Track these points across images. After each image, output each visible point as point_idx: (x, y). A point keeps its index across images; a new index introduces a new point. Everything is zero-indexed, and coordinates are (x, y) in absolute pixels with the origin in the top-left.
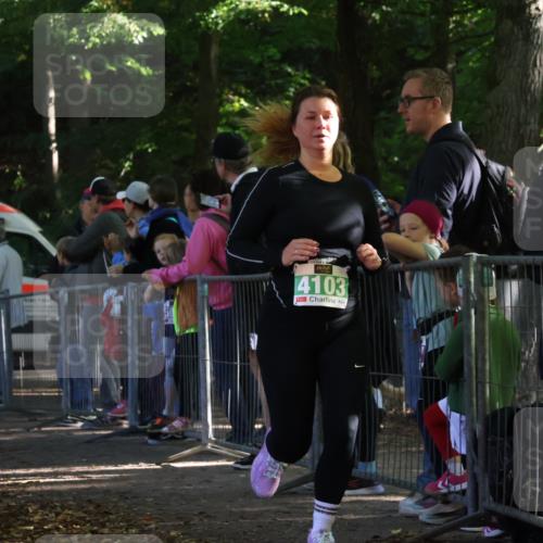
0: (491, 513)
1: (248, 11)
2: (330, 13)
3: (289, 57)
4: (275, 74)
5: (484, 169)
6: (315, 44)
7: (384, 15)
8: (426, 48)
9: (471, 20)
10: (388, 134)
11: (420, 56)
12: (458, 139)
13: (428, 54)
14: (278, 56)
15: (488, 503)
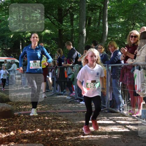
0: (78, 98)
1: (47, 33)
2: (58, 33)
3: (52, 39)
4: (50, 41)
5: (77, 54)
6: (56, 37)
7: (65, 33)
8: (70, 38)
9: (76, 34)
10: (65, 49)
11: (69, 39)
12: (74, 50)
13: (70, 39)
14: (51, 39)
15: (78, 97)
